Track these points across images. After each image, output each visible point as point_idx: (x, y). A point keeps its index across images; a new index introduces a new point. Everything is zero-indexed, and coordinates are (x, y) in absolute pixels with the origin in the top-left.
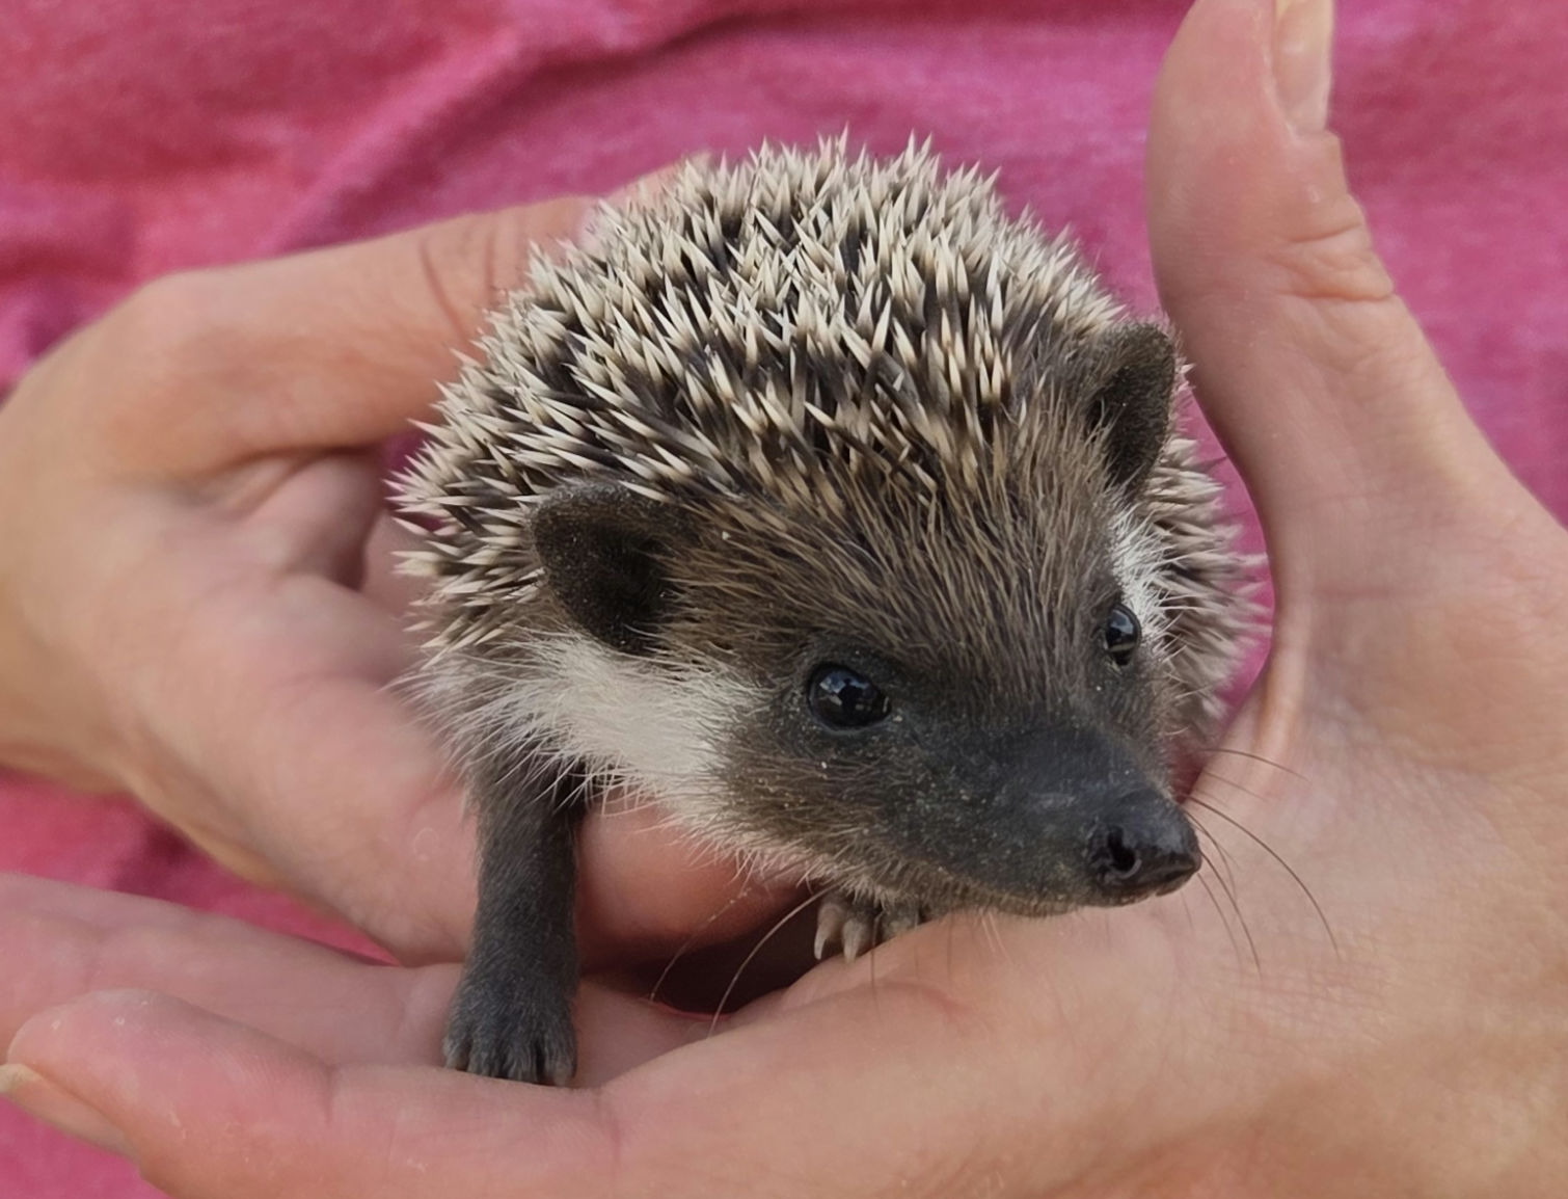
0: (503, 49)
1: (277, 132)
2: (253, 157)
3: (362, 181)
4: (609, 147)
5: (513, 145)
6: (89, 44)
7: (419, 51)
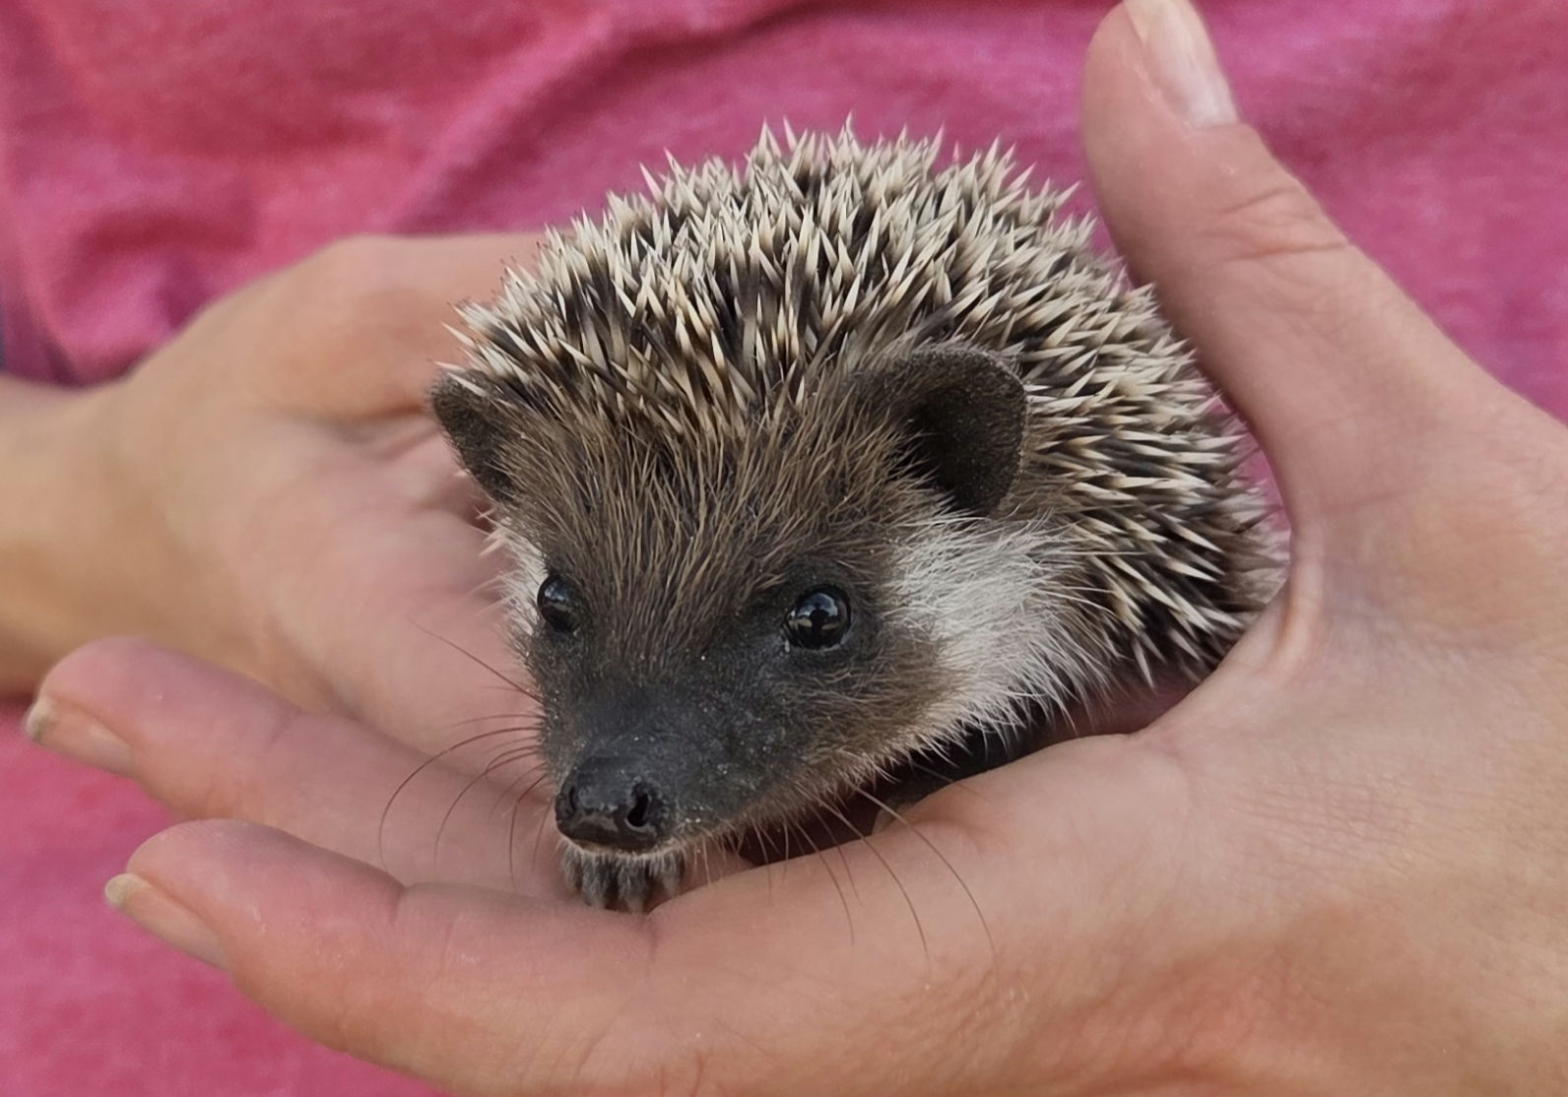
0: (595, 31)
1: (386, 110)
2: (365, 135)
3: (467, 159)
4: (696, 123)
5: (605, 123)
6: (213, 26)
7: (518, 33)
